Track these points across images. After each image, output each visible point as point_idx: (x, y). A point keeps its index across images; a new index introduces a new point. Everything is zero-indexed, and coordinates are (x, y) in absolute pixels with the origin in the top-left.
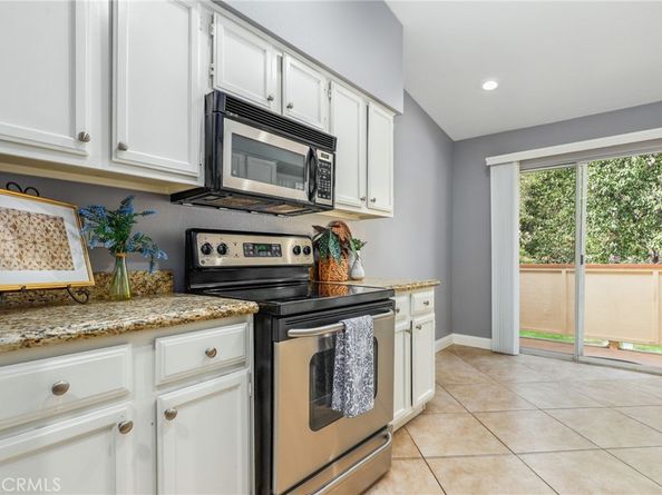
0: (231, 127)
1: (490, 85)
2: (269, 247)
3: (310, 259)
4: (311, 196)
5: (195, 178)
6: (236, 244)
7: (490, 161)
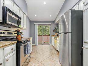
0: (8, 13)
1: (36, 16)
2: (11, 33)
3: (16, 35)
4: (19, 26)
5: (1, 20)
6: (6, 32)
7: (35, 24)
